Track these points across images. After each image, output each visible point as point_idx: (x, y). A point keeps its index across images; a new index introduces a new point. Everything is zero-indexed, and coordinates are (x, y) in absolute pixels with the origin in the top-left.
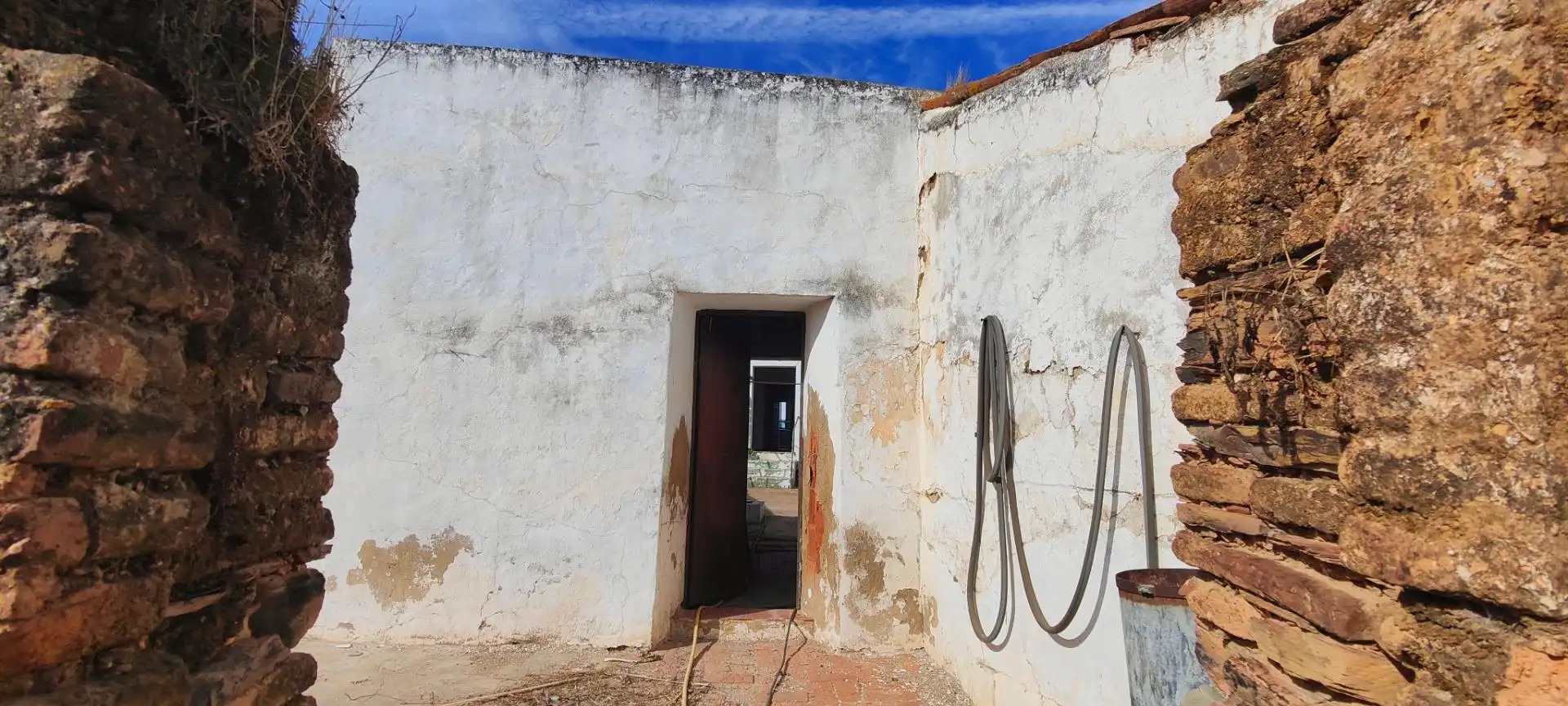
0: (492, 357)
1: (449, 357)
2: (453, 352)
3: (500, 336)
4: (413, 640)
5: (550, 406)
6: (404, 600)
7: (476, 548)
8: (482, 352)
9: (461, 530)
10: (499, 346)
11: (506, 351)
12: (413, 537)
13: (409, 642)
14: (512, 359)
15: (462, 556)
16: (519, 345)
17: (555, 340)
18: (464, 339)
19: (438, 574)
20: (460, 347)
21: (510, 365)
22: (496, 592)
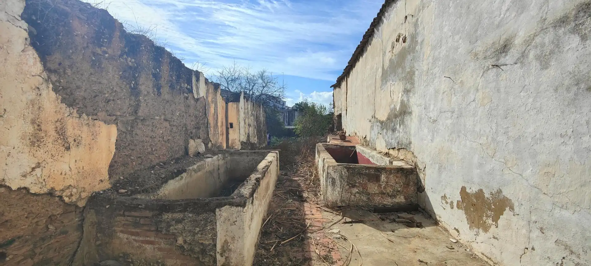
0: (521, 62)
1: (495, 70)
2: (497, 66)
3: (528, 42)
4: (482, 255)
5: (571, 95)
6: (479, 228)
7: (516, 209)
8: (514, 61)
9: (507, 193)
10: (526, 52)
11: (531, 55)
12: (481, 190)
13: (480, 256)
14: (537, 59)
15: (507, 212)
16: (543, 45)
17: (575, 30)
18: (503, 55)
19: (496, 219)
20: (502, 61)
21: (535, 65)
22: (530, 249)
